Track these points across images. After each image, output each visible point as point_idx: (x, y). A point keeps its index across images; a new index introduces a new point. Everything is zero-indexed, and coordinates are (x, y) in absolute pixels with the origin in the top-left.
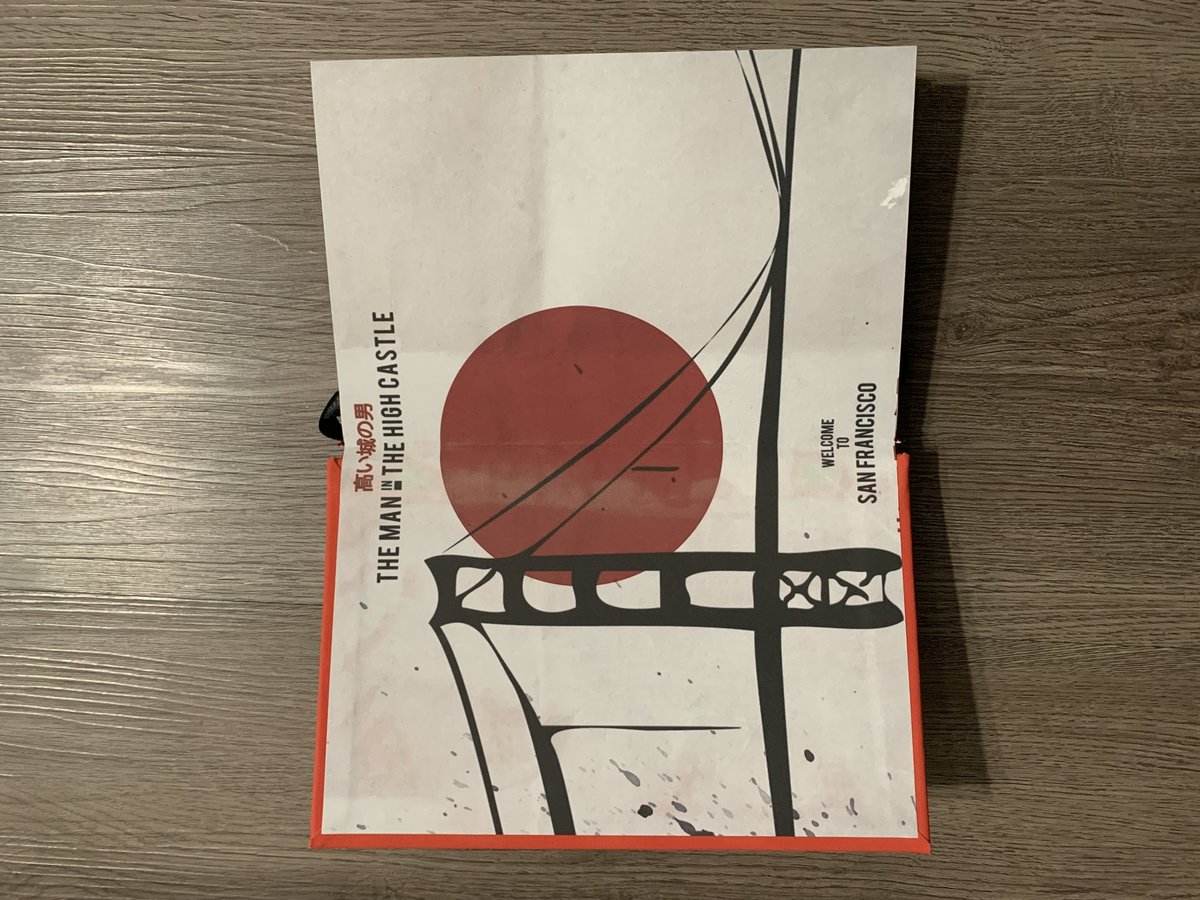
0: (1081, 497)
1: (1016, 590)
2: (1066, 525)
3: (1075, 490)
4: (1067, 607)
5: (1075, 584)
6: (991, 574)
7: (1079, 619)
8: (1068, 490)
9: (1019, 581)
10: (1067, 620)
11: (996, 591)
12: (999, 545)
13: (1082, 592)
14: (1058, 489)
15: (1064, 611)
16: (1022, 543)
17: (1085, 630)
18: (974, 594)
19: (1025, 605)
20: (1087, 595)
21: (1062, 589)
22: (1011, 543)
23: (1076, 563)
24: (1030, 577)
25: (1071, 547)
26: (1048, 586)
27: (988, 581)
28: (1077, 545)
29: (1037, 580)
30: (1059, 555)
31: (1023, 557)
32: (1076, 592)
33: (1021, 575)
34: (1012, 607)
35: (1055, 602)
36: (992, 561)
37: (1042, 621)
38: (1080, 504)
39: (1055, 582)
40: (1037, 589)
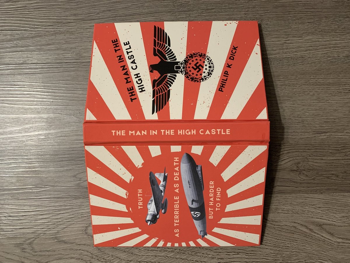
0: (312, 14)
1: (296, 43)
2: (309, 22)
3: (310, 12)
4: (312, 46)
5: (313, 40)
6: (289, 39)
7: (316, 50)
8: (308, 12)
9: (297, 40)
10: (312, 51)
11: (290, 43)
12: (290, 30)
13: (315, 42)
14: (306, 12)
15: (311, 48)
16: (297, 29)
17: (317, 53)
18: (284, 45)
19: (299, 47)
20: (317, 42)
21: (310, 41)
22: (293, 29)
23: (313, 33)
24: (300, 38)
25: (311, 29)
26: (305, 41)
27: (288, 40)
28: (312, 28)
29: (302, 39)
30: (307, 31)
31: (297, 33)
32: (313, 42)
33: (297, 38)
34: (295, 48)
35: (308, 45)
36: (289, 35)
37: (305, 51)
38: (312, 16)
39: (307, 39)
40: (302, 42)
